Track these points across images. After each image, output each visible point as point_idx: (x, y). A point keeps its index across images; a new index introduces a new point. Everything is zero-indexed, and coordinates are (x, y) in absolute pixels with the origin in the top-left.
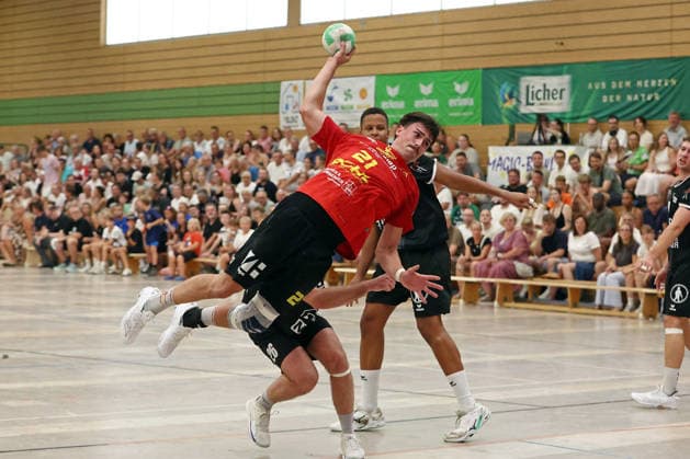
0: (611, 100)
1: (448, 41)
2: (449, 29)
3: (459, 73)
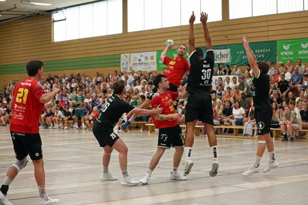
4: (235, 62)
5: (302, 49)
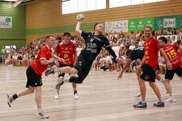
4: (178, 26)
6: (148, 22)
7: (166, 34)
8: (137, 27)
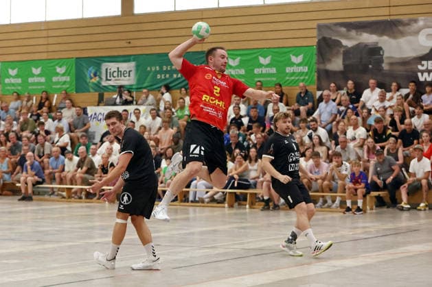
0: (163, 77)
1: (51, 40)
2: (51, 33)
3: (60, 61)
4: (143, 83)
5: (261, 66)
6: (58, 70)
7: (113, 103)
8: (25, 82)
